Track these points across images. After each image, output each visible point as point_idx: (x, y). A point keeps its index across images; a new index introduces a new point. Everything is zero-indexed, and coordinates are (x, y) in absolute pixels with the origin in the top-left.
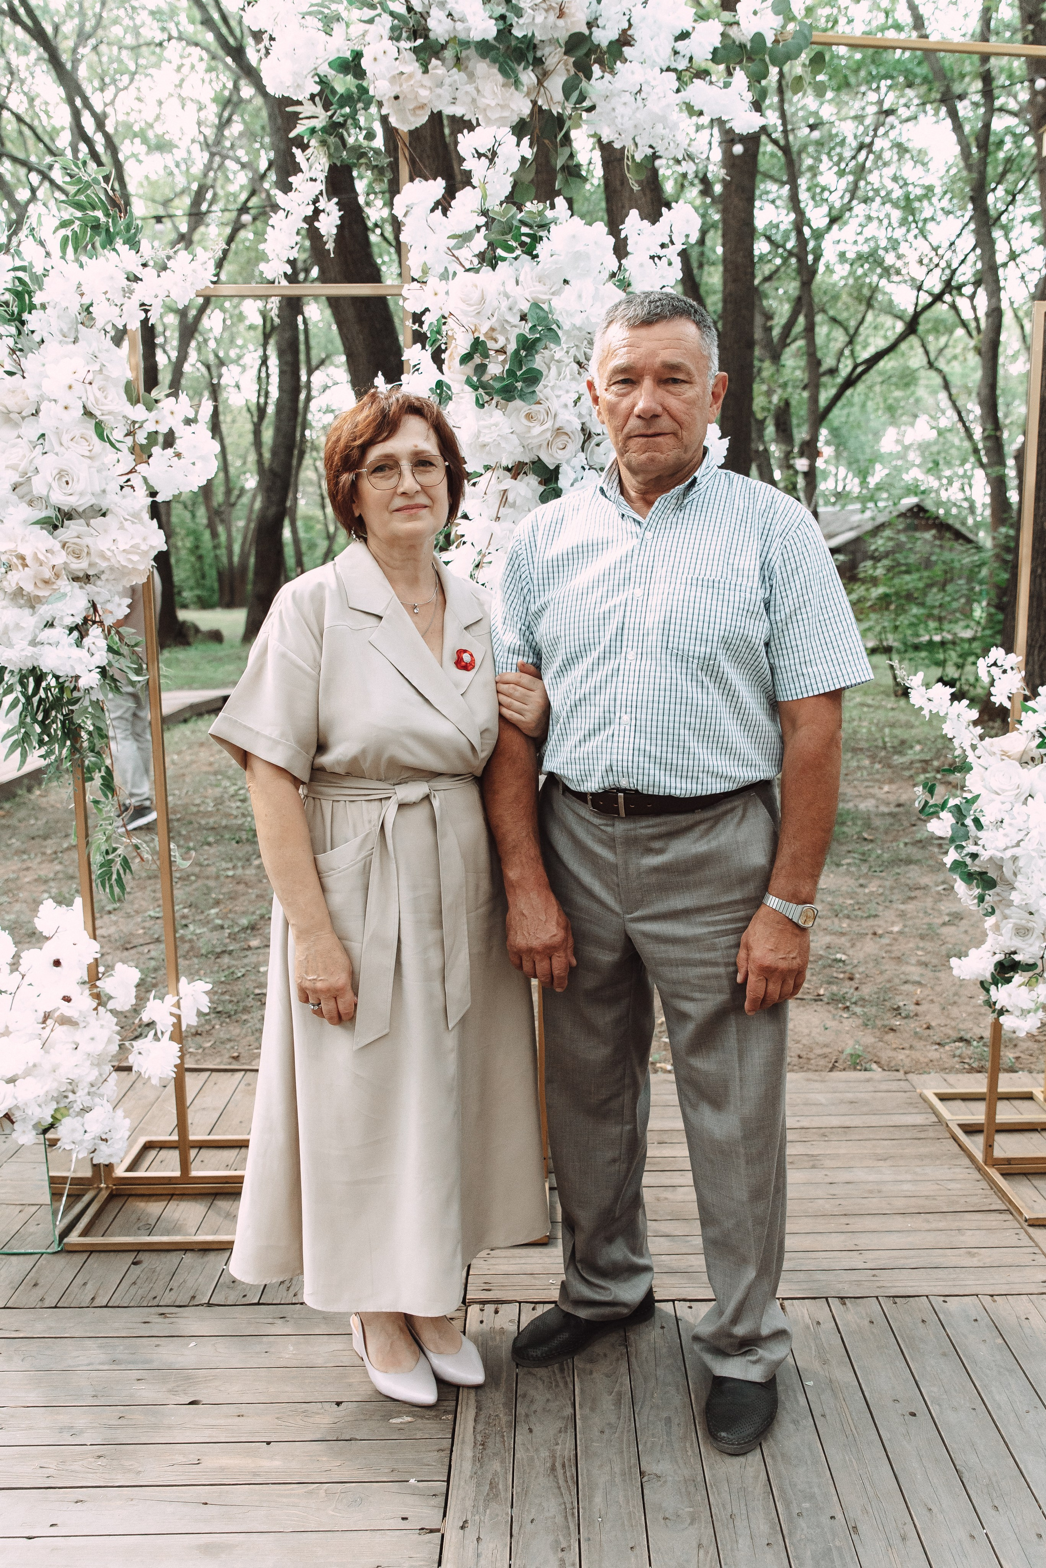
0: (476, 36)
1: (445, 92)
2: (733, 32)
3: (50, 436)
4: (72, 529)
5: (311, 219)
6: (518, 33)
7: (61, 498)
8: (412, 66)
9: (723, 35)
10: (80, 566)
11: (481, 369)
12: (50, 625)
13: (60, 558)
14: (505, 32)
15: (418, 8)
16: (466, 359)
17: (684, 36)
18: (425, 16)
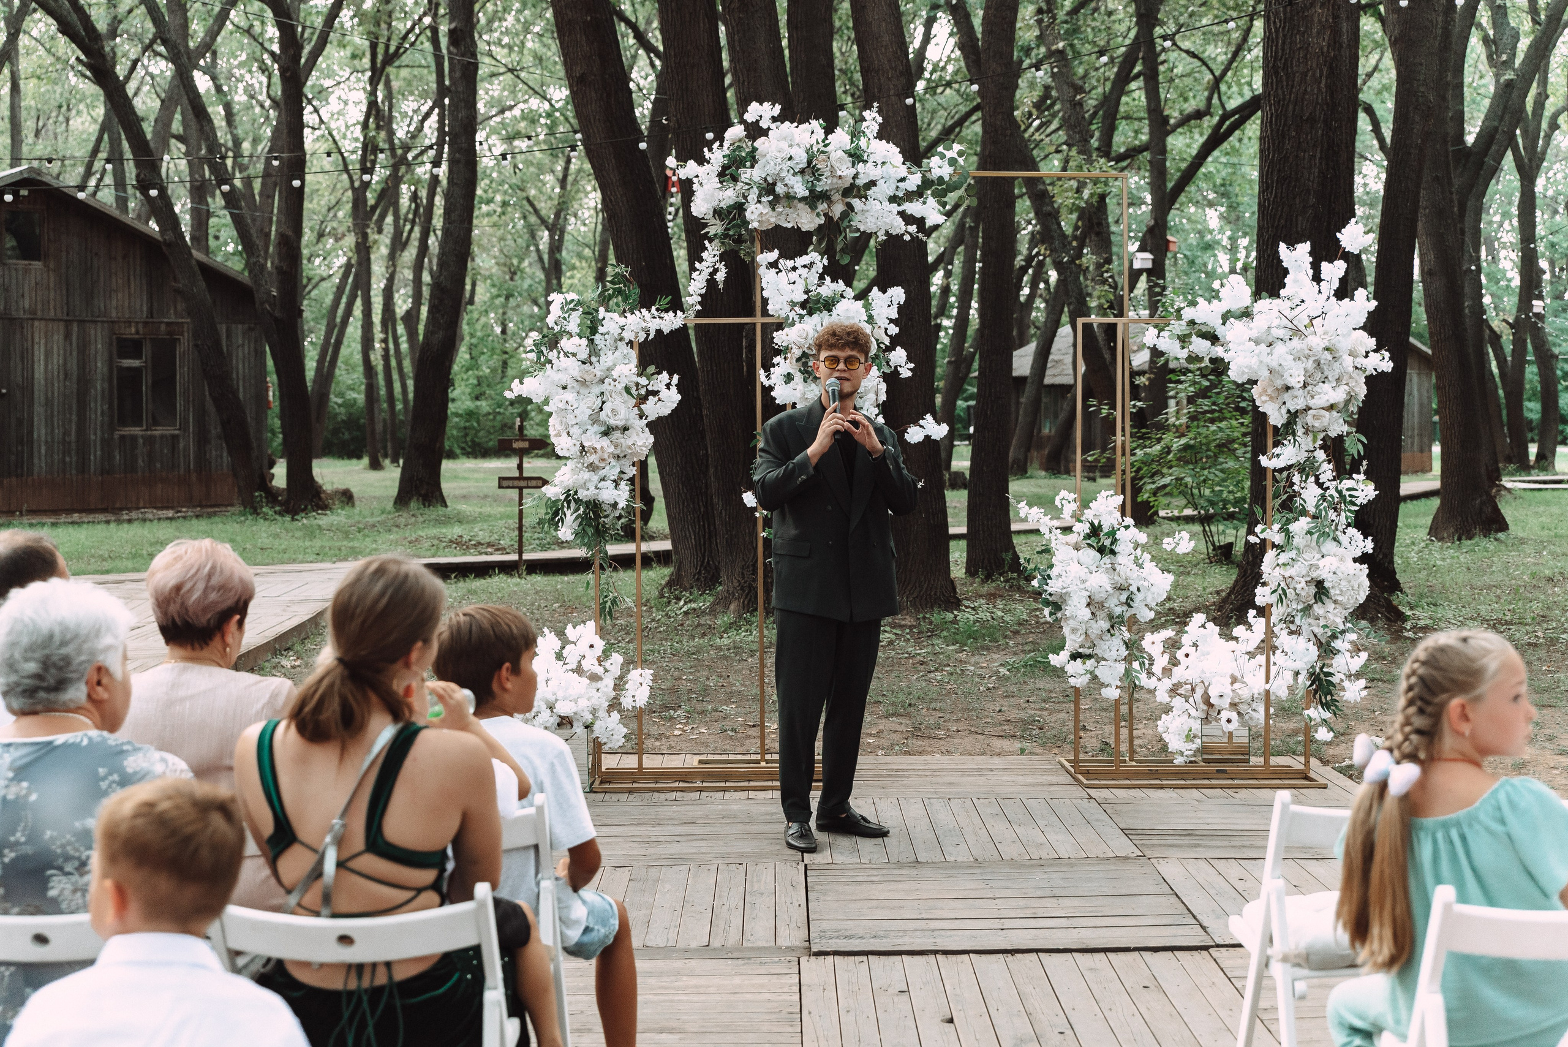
0: (799, 196)
1: (783, 217)
2: (928, 175)
3: (607, 394)
4: (617, 435)
5: (712, 274)
6: (819, 189)
7: (612, 422)
8: (767, 210)
9: (924, 176)
10: (618, 452)
11: (805, 364)
12: (603, 479)
13: (611, 449)
14: (812, 191)
15: (770, 180)
16: (798, 360)
17: (903, 180)
18: (774, 184)
